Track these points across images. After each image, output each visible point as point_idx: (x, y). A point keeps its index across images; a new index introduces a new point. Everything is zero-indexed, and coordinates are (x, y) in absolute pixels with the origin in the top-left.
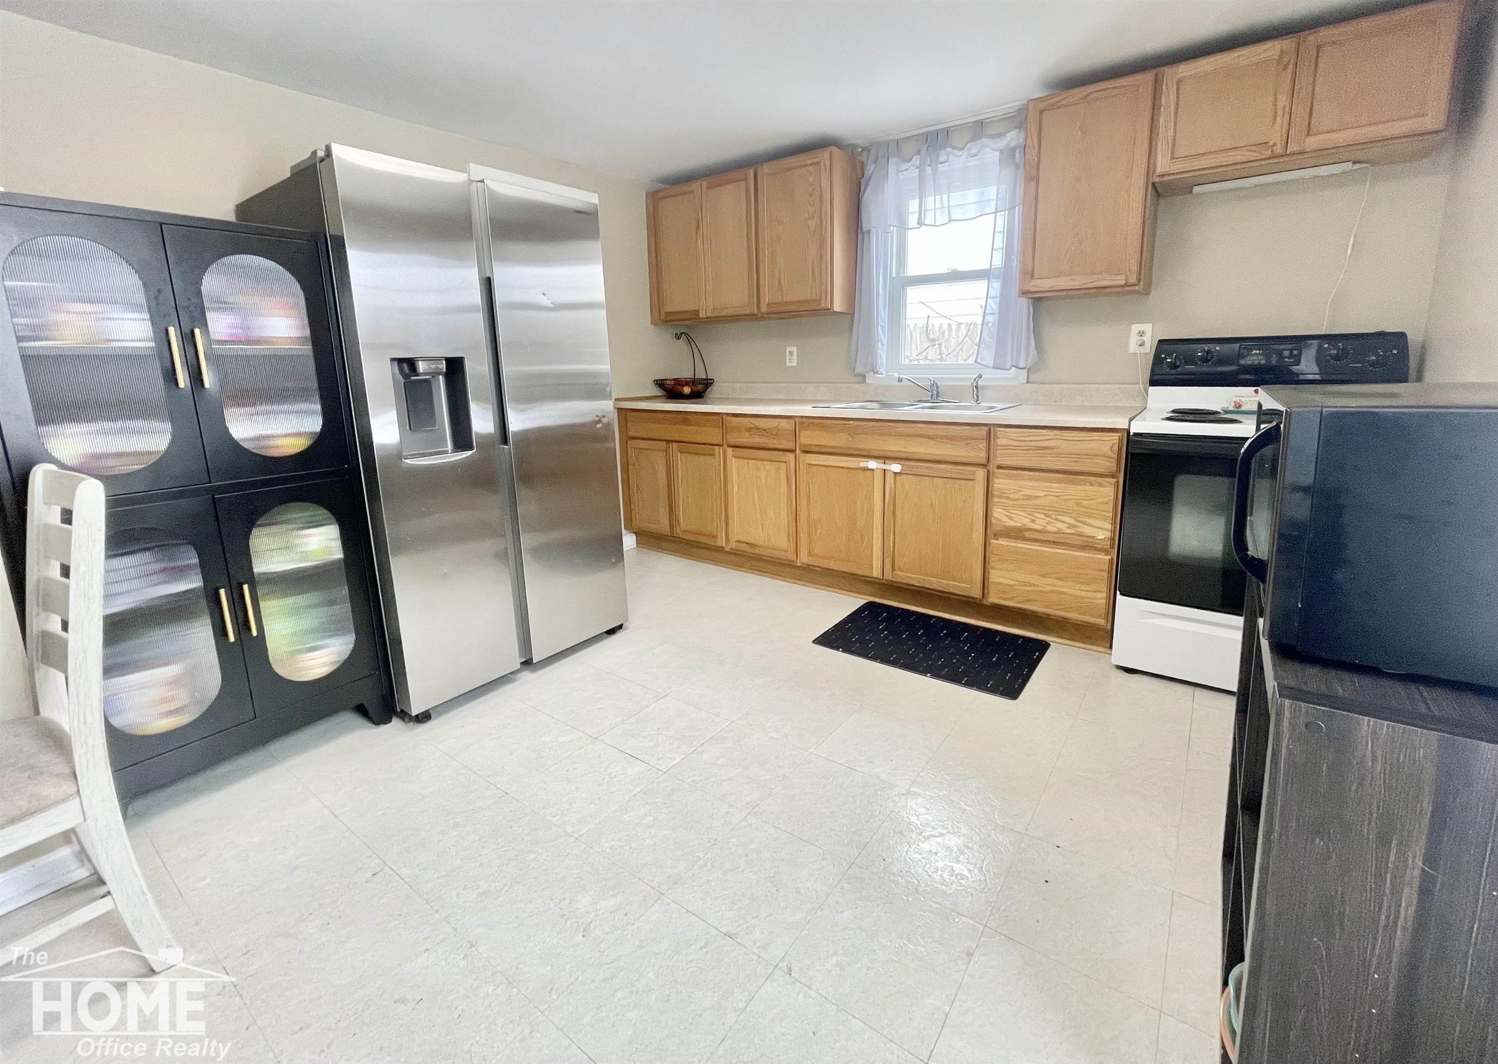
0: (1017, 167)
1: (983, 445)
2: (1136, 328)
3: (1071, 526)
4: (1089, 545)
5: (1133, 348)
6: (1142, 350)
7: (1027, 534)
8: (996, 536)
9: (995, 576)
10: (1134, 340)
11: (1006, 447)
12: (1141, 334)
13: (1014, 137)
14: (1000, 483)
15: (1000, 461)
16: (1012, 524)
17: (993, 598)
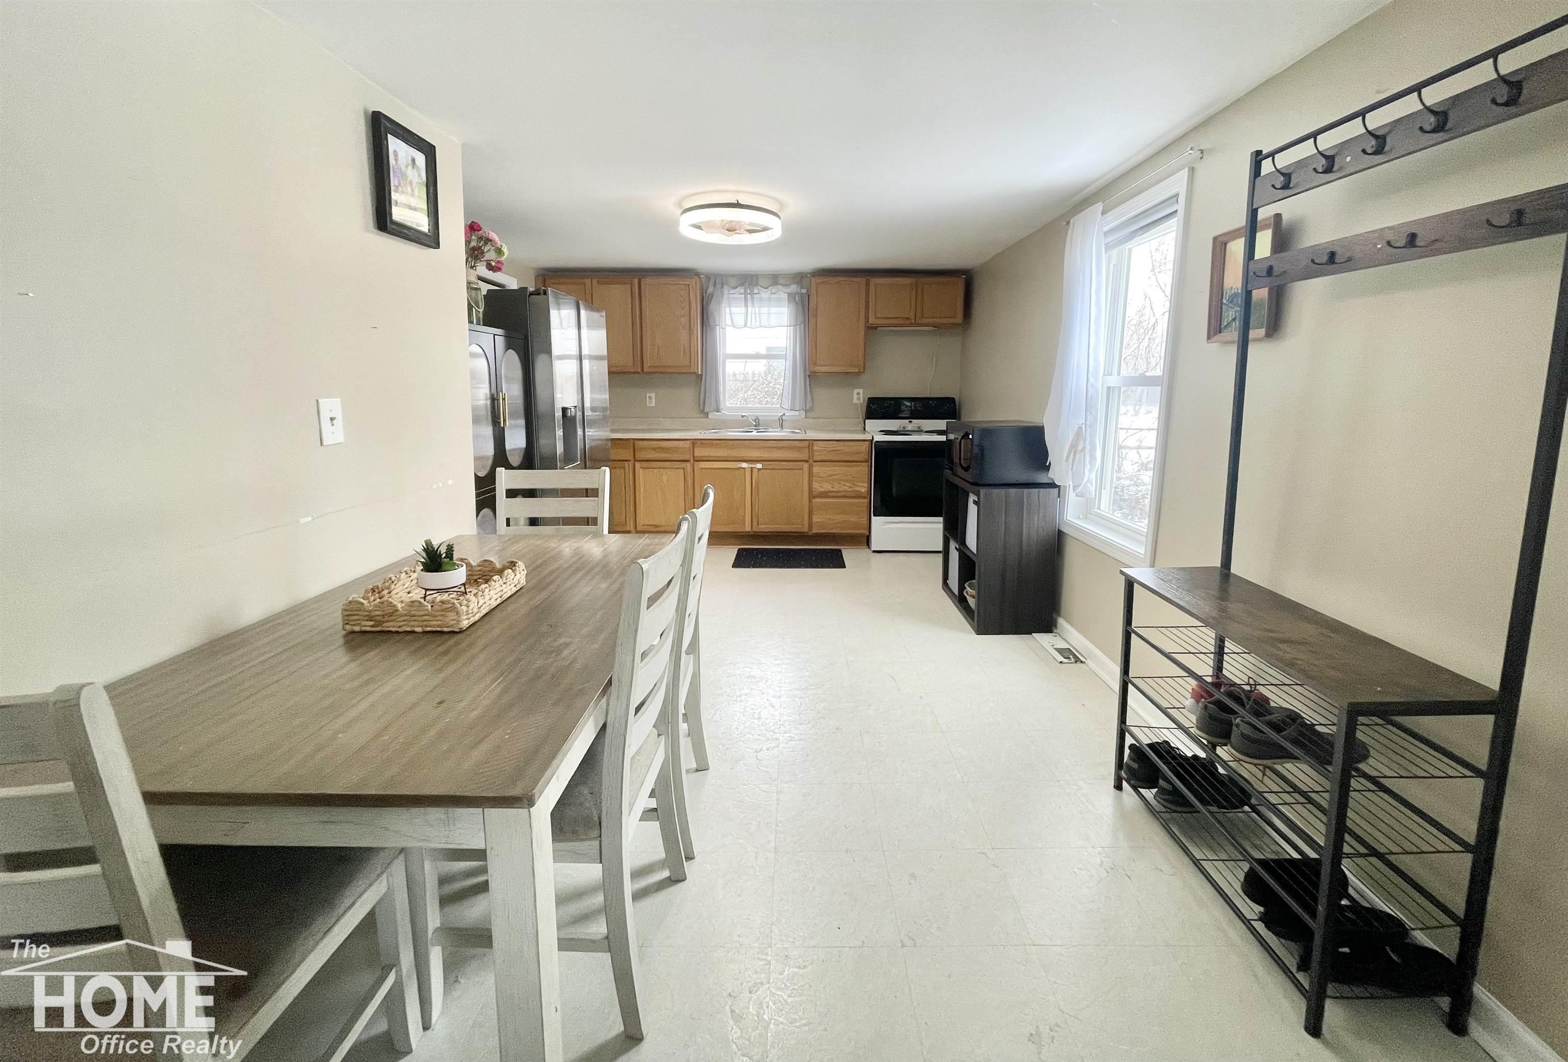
0: (797, 303)
1: (807, 451)
2: (856, 391)
3: (850, 487)
4: (858, 496)
5: (855, 401)
6: (858, 402)
7: (829, 494)
8: (814, 498)
9: (815, 519)
10: (855, 396)
11: (818, 451)
12: (858, 394)
13: (794, 288)
14: (816, 469)
15: (816, 458)
16: (823, 490)
17: (815, 531)
